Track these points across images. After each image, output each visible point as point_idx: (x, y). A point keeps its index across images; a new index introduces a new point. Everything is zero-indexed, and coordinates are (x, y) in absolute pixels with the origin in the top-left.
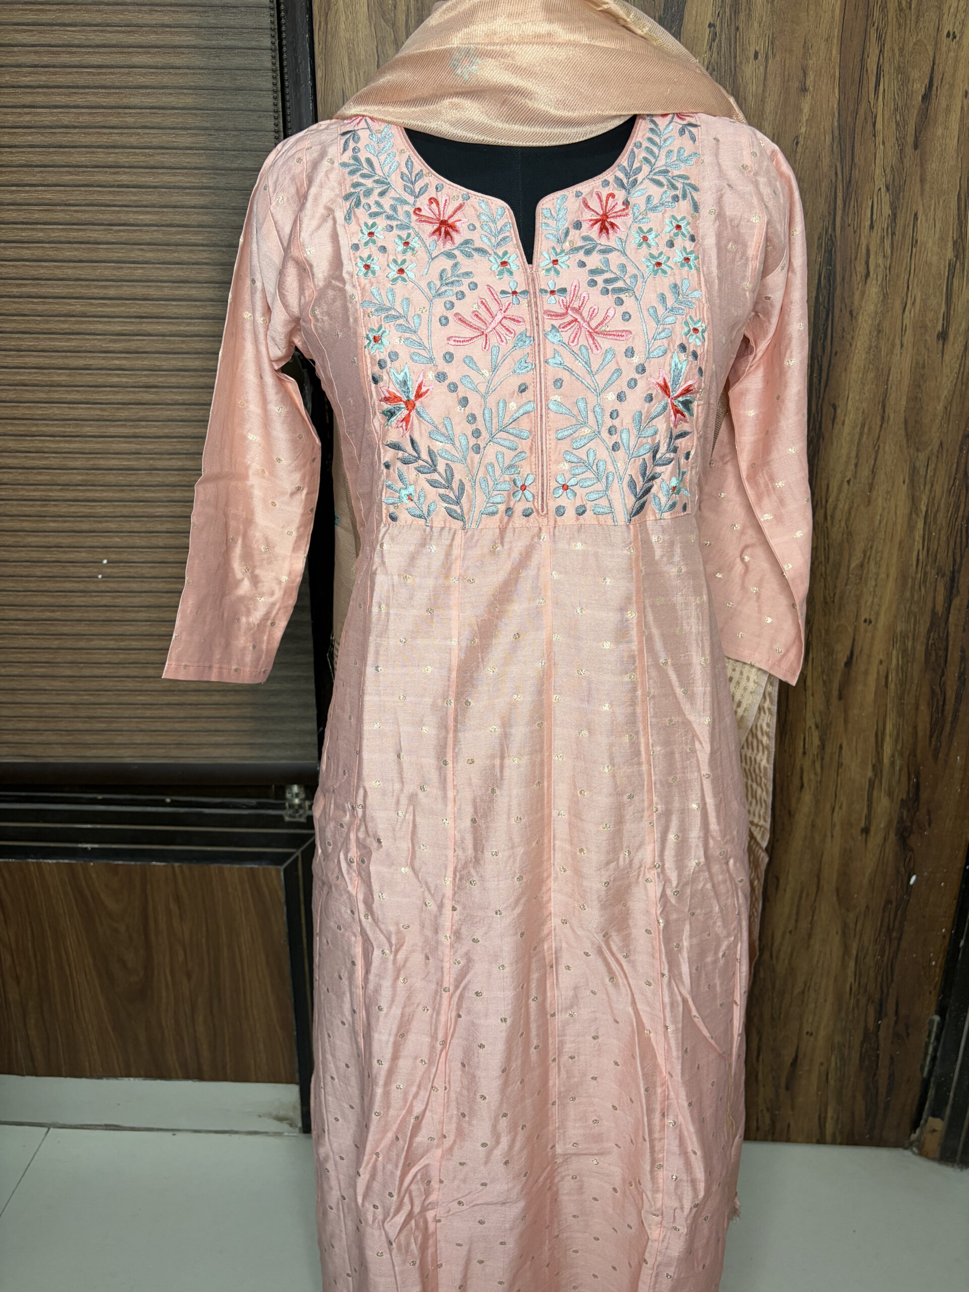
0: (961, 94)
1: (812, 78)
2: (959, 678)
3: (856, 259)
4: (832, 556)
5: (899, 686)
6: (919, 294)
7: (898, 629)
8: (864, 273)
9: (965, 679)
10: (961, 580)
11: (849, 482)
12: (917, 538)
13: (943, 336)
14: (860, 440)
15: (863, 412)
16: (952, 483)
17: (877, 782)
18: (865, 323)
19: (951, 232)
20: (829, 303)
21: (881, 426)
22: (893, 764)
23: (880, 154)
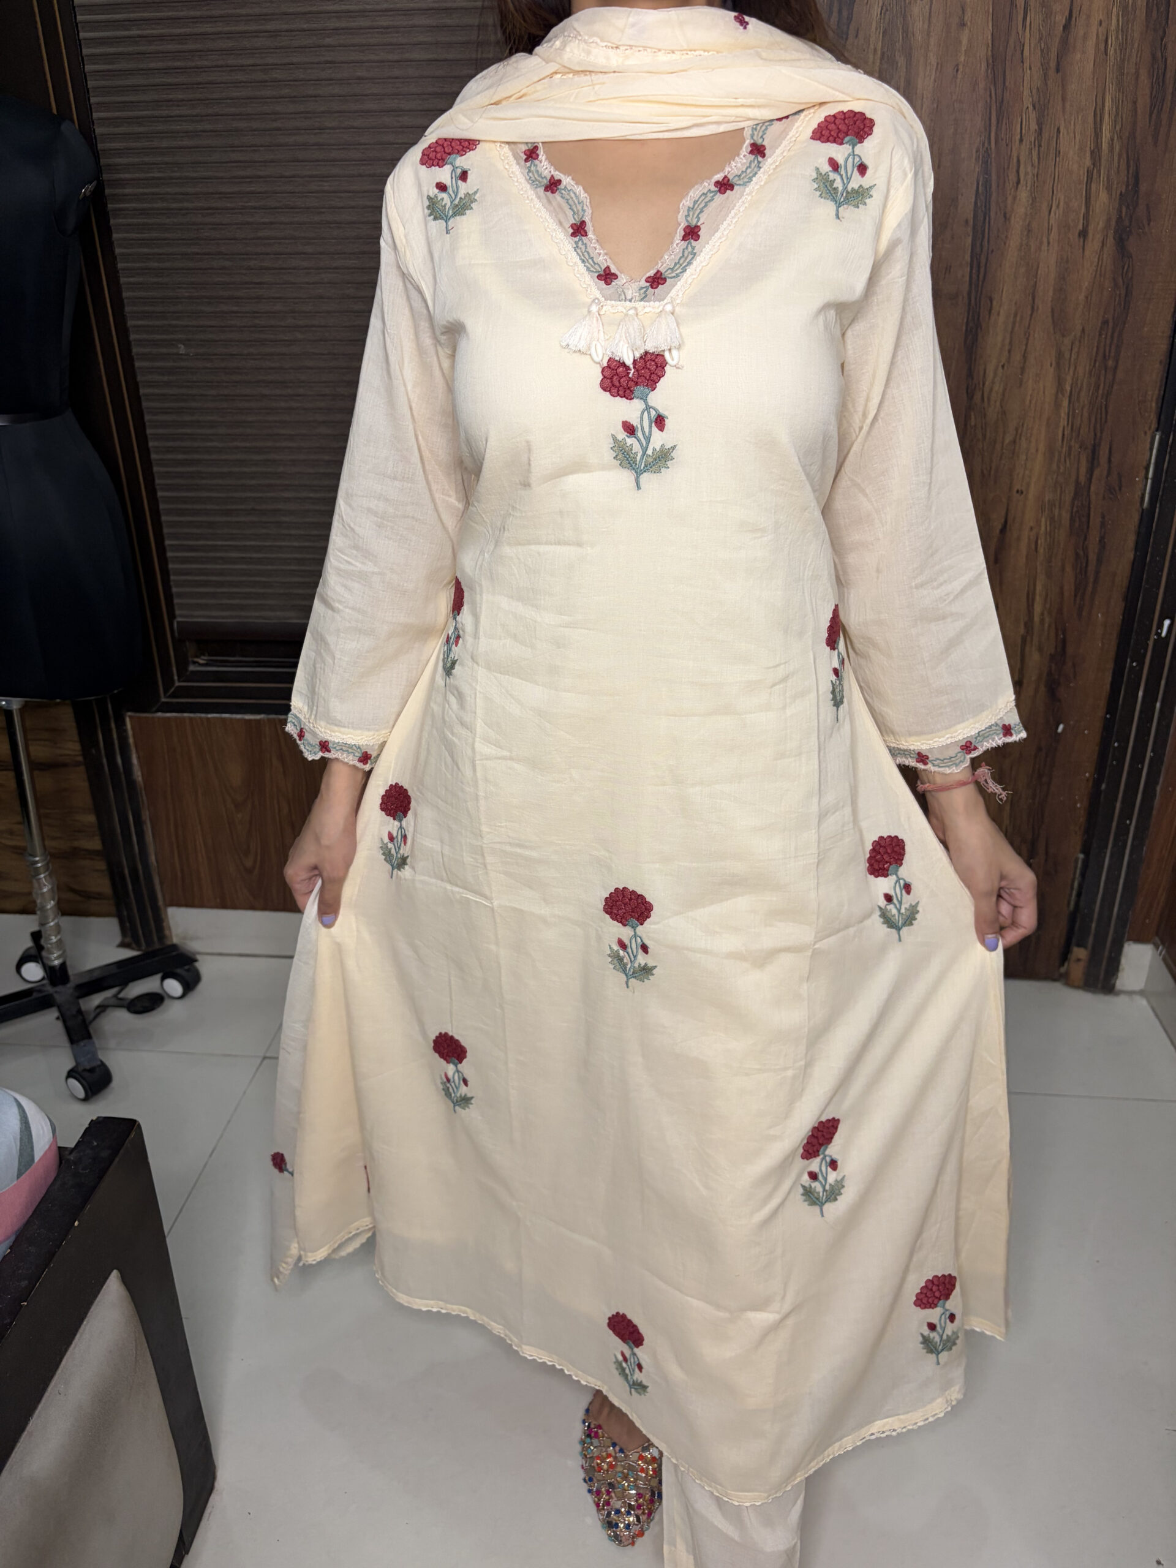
0: (1096, 22)
1: (969, 14)
2: (1100, 541)
3: (1008, 168)
4: (988, 434)
5: (1047, 550)
6: (1063, 197)
7: (1047, 499)
8: (1015, 180)
9: (1105, 542)
10: (1101, 453)
11: (1003, 366)
12: (1063, 415)
13: (1083, 234)
14: (1013, 328)
15: (1016, 303)
16: (1092, 364)
17: (1029, 638)
18: (1017, 224)
19: (1089, 143)
20: (985, 207)
21: (1031, 315)
22: (1042, 621)
23: (1027, 78)
